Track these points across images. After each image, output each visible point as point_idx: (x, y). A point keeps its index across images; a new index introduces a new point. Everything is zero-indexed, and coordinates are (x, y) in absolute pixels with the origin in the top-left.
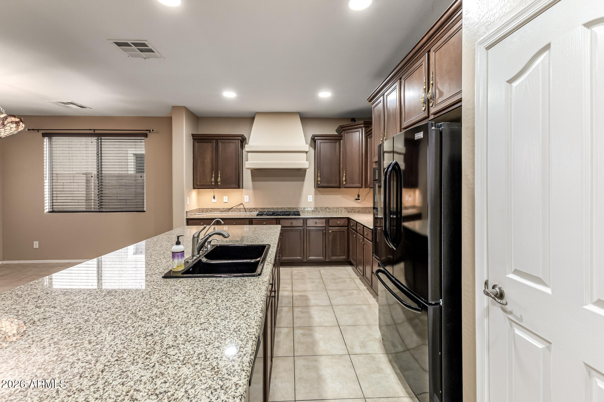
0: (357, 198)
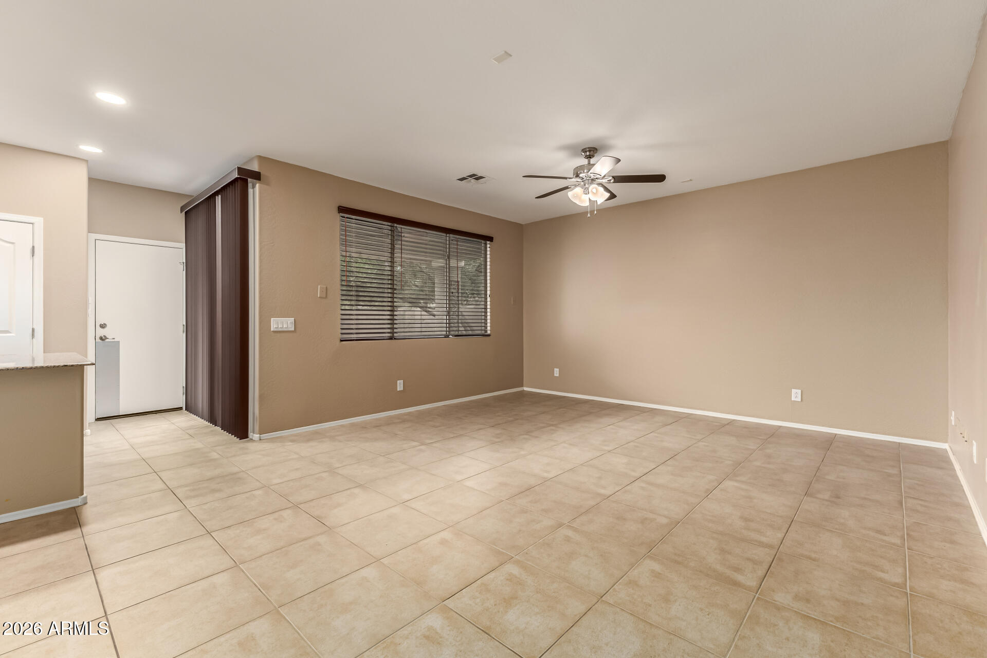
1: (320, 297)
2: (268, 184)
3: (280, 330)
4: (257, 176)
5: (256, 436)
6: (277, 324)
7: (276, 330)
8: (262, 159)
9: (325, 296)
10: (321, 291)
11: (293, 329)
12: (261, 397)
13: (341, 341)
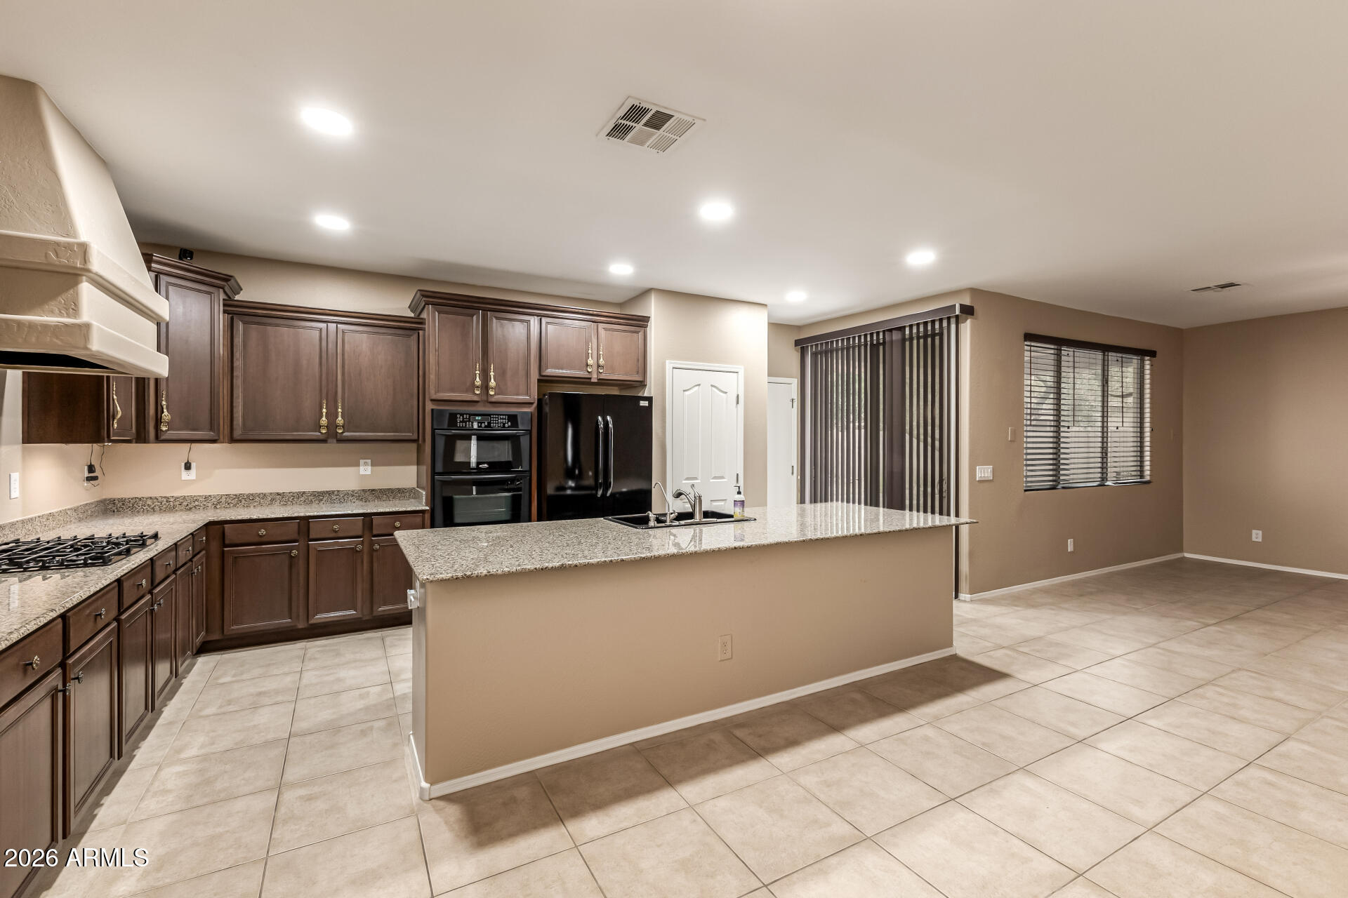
0: (87, 474)
1: (1010, 441)
3: (983, 479)
4: (971, 311)
5: (966, 597)
6: (980, 473)
7: (980, 479)
9: (1014, 440)
10: (1011, 434)
11: (992, 478)
12: (970, 553)
13: (1026, 491)
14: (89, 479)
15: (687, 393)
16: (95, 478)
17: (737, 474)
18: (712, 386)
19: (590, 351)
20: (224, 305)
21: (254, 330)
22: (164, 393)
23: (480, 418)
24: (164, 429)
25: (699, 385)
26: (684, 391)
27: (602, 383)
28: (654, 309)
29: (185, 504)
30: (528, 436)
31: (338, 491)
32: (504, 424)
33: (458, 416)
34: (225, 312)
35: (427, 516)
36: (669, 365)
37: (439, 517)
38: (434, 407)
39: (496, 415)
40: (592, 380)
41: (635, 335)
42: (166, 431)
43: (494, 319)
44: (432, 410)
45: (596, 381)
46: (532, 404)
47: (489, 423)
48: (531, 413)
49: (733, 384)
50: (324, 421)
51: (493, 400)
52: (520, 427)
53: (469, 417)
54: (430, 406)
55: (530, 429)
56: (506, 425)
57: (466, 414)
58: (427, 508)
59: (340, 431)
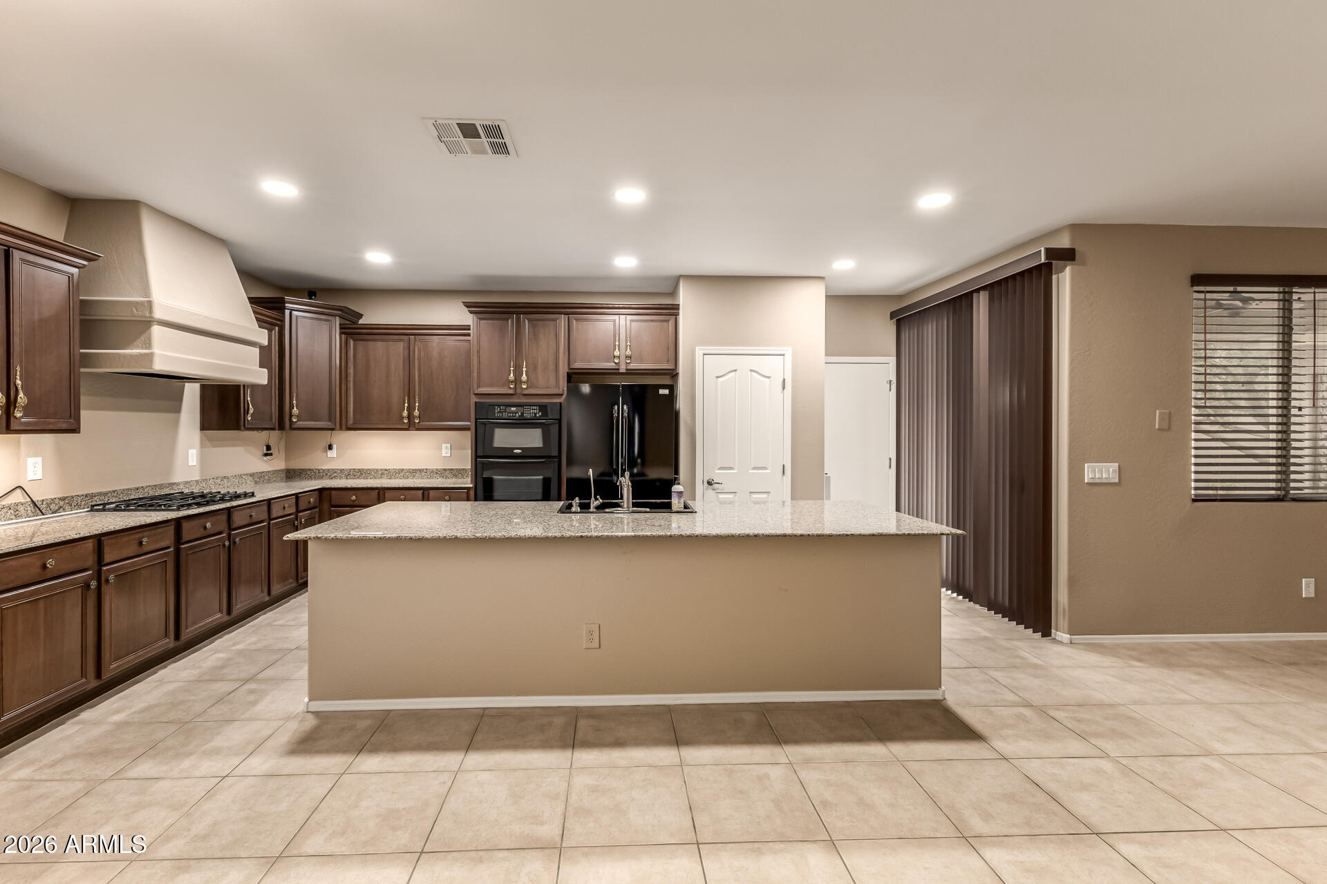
0: (265, 452)
1: (1158, 429)
2: (1083, 264)
3: (1098, 481)
4: (1068, 255)
5: (1065, 637)
6: (1091, 472)
7: (1091, 481)
8: (1077, 228)
9: (1167, 427)
10: (1161, 419)
11: (1117, 481)
12: (1072, 582)
13: (1194, 501)
14: (266, 455)
15: (720, 379)
16: (271, 454)
17: (784, 465)
18: (751, 370)
19: (617, 343)
20: (341, 328)
21: (361, 345)
22: (295, 395)
23: (515, 409)
24: (294, 420)
25: (735, 371)
26: (717, 377)
27: (630, 373)
28: (685, 298)
29: (329, 474)
30: (557, 426)
31: (426, 469)
32: (536, 414)
33: (496, 407)
34: (341, 333)
35: (472, 493)
36: (699, 352)
37: (480, 493)
38: (477, 400)
39: (528, 406)
40: (621, 371)
41: (665, 324)
42: (296, 422)
43: (526, 320)
44: (476, 403)
45: (625, 371)
46: (562, 395)
47: (522, 414)
48: (561, 403)
49: (778, 367)
50: (405, 413)
51: (526, 392)
52: (550, 417)
53: (506, 408)
54: (474, 399)
55: (558, 417)
56: (538, 415)
57: (503, 406)
58: (471, 486)
59: (417, 421)
